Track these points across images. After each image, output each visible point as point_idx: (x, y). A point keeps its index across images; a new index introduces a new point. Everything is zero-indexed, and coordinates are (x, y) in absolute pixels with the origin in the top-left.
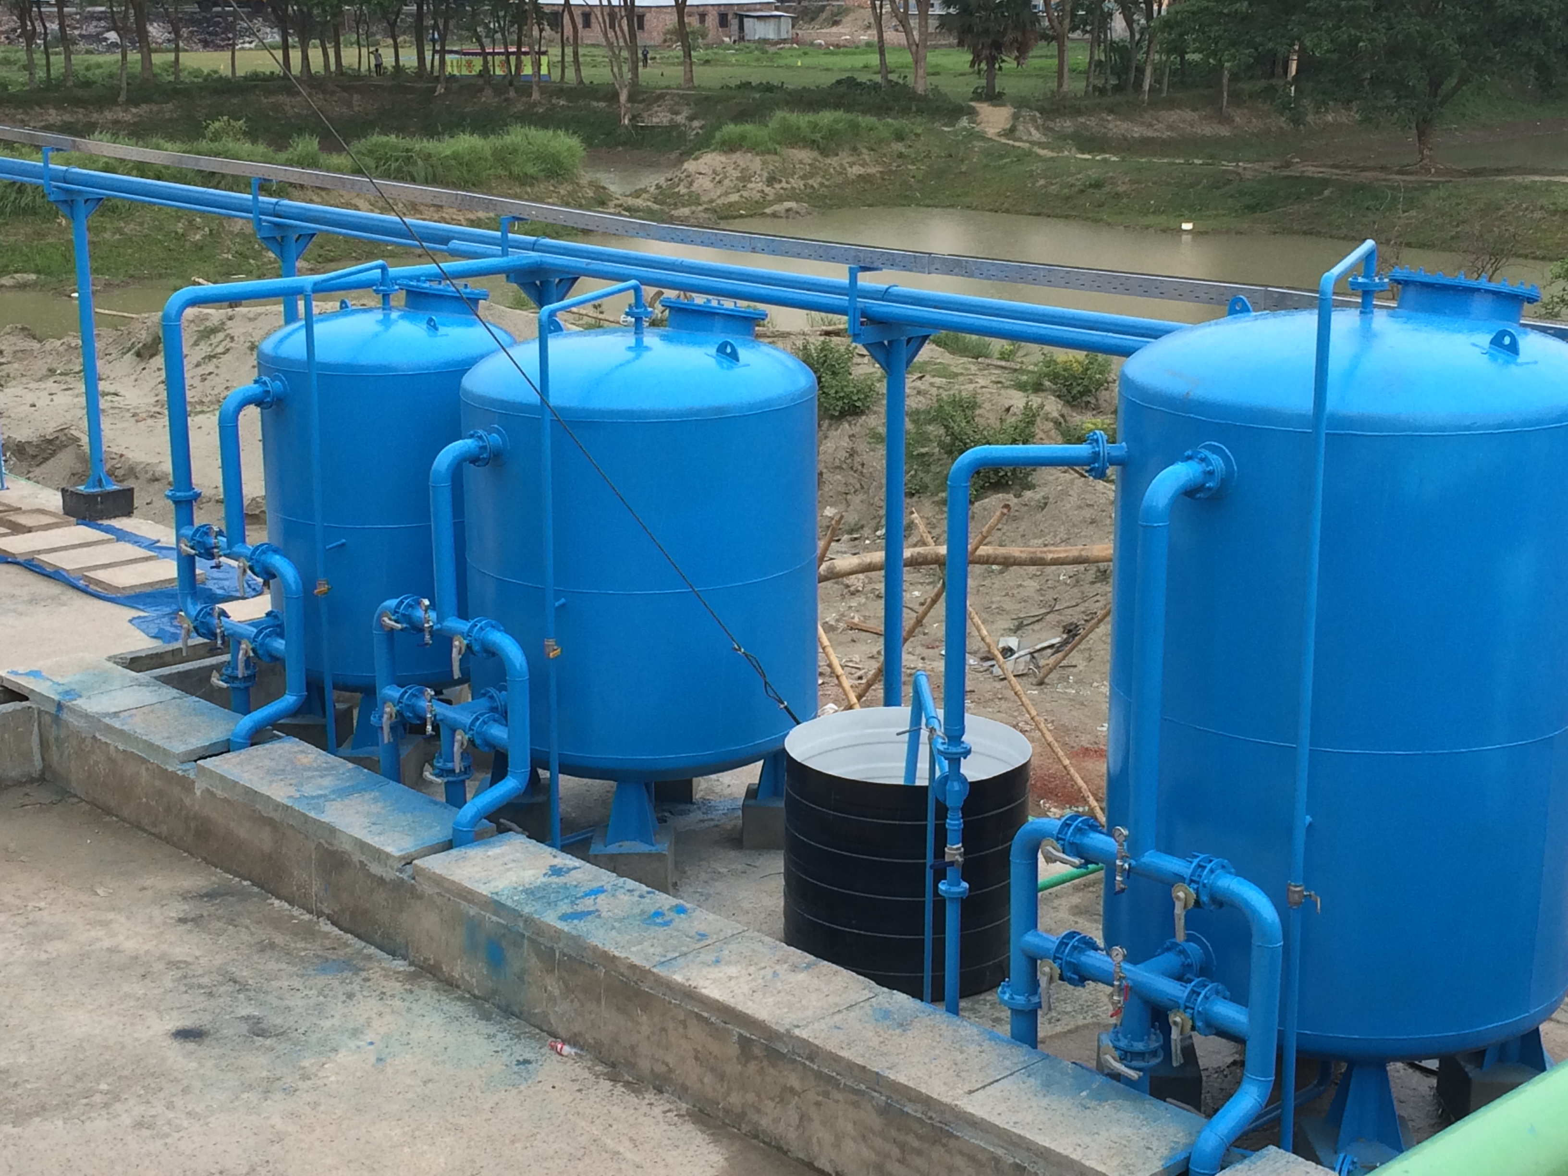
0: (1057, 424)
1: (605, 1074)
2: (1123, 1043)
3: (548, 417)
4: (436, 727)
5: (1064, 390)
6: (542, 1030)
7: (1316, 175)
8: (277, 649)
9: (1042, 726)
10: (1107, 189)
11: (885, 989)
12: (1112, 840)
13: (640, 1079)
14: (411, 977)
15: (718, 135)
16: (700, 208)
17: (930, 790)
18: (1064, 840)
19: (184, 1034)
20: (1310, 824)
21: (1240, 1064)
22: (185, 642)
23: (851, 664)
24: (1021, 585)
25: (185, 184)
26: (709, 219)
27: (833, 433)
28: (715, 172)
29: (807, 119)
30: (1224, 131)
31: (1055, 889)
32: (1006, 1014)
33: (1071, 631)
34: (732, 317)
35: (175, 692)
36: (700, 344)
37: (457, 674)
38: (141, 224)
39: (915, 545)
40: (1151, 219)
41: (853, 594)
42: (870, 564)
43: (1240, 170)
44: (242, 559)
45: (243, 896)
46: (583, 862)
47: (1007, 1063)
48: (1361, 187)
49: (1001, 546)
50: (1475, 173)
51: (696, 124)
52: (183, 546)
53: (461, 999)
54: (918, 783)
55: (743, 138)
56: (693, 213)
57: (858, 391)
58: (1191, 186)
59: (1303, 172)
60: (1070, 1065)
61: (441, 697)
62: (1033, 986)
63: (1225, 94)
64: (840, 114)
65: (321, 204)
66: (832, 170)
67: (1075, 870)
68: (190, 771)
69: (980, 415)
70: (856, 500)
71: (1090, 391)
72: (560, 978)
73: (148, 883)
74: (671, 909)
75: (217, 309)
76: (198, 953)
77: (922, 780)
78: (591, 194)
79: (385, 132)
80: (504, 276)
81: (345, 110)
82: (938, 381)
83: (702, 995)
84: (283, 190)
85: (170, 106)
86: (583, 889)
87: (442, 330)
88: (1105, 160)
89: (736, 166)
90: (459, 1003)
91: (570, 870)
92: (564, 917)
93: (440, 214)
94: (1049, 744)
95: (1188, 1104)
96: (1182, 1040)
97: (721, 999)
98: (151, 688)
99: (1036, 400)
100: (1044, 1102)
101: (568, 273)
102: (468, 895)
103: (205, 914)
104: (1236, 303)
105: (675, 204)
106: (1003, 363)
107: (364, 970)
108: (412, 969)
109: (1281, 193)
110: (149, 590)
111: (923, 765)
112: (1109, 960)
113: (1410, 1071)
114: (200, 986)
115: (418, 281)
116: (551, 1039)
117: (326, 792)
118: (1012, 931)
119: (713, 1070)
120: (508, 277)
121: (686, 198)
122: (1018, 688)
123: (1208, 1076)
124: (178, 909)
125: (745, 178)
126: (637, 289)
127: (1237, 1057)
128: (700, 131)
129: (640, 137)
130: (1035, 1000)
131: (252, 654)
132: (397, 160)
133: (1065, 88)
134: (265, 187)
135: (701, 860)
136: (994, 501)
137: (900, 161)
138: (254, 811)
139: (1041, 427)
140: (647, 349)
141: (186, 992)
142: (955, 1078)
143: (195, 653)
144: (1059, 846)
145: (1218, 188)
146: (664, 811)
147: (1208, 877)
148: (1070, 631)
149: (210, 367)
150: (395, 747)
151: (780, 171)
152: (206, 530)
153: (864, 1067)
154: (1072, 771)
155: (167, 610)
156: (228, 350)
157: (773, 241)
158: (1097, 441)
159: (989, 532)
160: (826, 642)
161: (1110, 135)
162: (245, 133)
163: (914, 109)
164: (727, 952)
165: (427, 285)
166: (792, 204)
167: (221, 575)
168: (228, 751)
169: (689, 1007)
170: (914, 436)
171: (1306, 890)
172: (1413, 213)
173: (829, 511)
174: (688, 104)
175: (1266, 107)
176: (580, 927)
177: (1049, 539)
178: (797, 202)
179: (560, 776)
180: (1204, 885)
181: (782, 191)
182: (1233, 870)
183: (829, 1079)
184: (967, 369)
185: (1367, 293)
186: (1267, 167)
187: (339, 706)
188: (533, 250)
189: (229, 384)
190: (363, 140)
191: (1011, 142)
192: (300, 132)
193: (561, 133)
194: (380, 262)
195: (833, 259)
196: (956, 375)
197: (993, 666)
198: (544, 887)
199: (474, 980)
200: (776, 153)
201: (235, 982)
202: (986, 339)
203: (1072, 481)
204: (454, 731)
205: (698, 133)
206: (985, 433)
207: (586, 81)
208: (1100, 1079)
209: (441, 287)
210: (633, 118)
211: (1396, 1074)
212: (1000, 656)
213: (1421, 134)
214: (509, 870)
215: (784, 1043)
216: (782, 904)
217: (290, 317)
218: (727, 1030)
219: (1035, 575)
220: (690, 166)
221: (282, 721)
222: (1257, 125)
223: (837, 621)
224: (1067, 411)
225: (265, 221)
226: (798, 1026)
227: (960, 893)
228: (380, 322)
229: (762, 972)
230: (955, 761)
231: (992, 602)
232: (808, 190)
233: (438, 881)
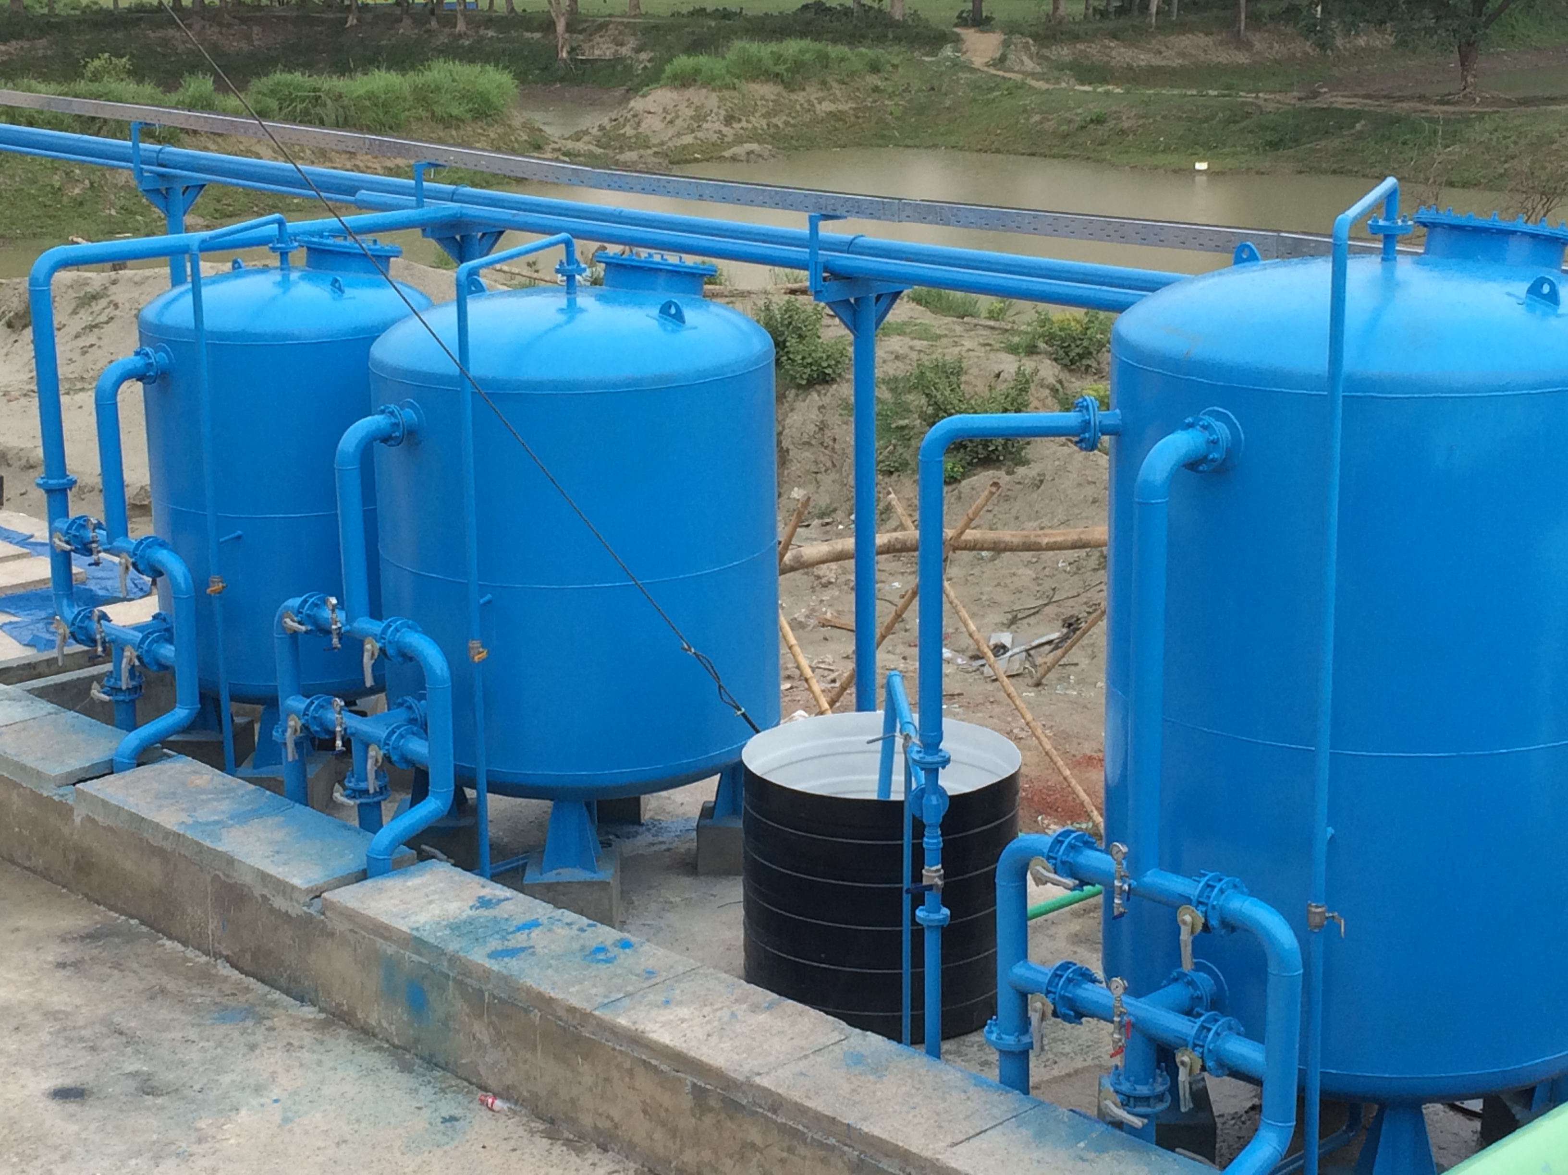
0: (1054, 391)
1: (542, 1132)
2: (1125, 1087)
3: (469, 389)
4: (347, 743)
5: (1061, 352)
6: (471, 1083)
7: (1344, 107)
8: (166, 657)
9: (1039, 732)
10: (1111, 124)
11: (858, 1030)
12: (1109, 857)
13: (582, 1137)
14: (323, 1026)
15: (668, 68)
16: (650, 152)
17: (906, 806)
18: (1055, 858)
19: (63, 1094)
20: (1333, 836)
21: (1256, 1109)
22: (62, 649)
23: (823, 666)
24: (1014, 574)
25: (61, 130)
26: (660, 164)
27: (801, 405)
28: (665, 110)
29: (769, 50)
30: (1242, 58)
31: (1050, 915)
32: (995, 1057)
33: (1072, 625)
34: (677, 274)
35: (50, 707)
36: (640, 304)
37: (369, 682)
38: (12, 177)
39: (895, 530)
40: (1161, 159)
41: (825, 586)
42: (841, 552)
43: (1261, 102)
44: (124, 555)
45: (131, 937)
46: (515, 892)
47: (995, 1111)
48: (1396, 120)
49: (991, 529)
50: (1525, 102)
51: (644, 56)
52: (56, 540)
53: (379, 1049)
54: (894, 797)
55: (697, 71)
56: (641, 157)
57: (828, 357)
58: (1206, 120)
59: (1331, 103)
60: (1067, 1113)
61: (354, 708)
62: (1025, 1024)
63: (1243, 16)
64: (805, 43)
65: (217, 151)
66: (798, 107)
67: (1069, 893)
68: (69, 795)
69: (966, 382)
70: (827, 479)
71: (1090, 353)
72: (491, 1023)
73: (22, 923)
74: (614, 945)
75: (98, 271)
76: (78, 1001)
77: (897, 794)
78: (525, 137)
79: (290, 68)
80: (419, 231)
81: (244, 45)
82: (918, 344)
83: (651, 1040)
84: (171, 136)
85: (43, 42)
86: (515, 923)
87: (349, 292)
88: (1107, 93)
89: (690, 104)
90: (376, 1054)
91: (500, 901)
92: (493, 955)
93: (353, 162)
94: (1047, 753)
95: (1200, 1154)
96: (1190, 1084)
97: (671, 1044)
98: (23, 703)
99: (1029, 365)
100: (1037, 1155)
101: (495, 226)
102: (383, 931)
103: (87, 958)
104: (1243, 251)
105: (621, 147)
106: (992, 323)
107: (268, 1018)
108: (323, 1016)
109: (1307, 128)
110: (21, 591)
111: (898, 778)
112: (1108, 993)
113: (1451, 1113)
114: (82, 1039)
115: (322, 237)
116: (480, 1093)
117: (224, 817)
118: (998, 962)
119: (663, 1124)
120: (424, 231)
121: (633, 140)
122: (1011, 690)
123: (1224, 1124)
124: (53, 953)
125: (700, 117)
126: (568, 244)
127: (1256, 1101)
128: (649, 65)
129: (580, 72)
130: (1026, 1039)
131: (137, 663)
132: (303, 101)
133: (1062, 11)
134: (148, 132)
135: (650, 887)
136: (983, 478)
137: (876, 96)
138: (141, 840)
139: (1036, 394)
140: (582, 310)
141: (66, 1046)
142: (937, 1130)
143: (74, 662)
144: (1050, 866)
145: (1235, 122)
146: (608, 833)
147: (1217, 898)
148: (1070, 625)
149: (92, 339)
150: (301, 766)
151: (740, 109)
152: (82, 523)
153: (834, 1119)
154: (1073, 782)
155: (43, 614)
156: (112, 318)
157: (724, 187)
158: (1087, 408)
159: (976, 514)
160: (793, 641)
161: (1112, 64)
162: (129, 72)
163: (891, 36)
164: (678, 992)
165: (330, 241)
166: (755, 146)
167: (100, 574)
168: (112, 773)
169: (636, 1054)
170: (891, 406)
171: (1329, 911)
172: (1457, 148)
173: (797, 493)
174: (634, 34)
175: (1289, 30)
176: (514, 965)
177: (1045, 522)
178: (758, 142)
179: (490, 796)
180: (1214, 907)
181: (742, 132)
182: (1245, 890)
183: (794, 1133)
184: (951, 330)
185: (1389, 238)
186: (1291, 98)
187: (238, 720)
188: (452, 201)
189: (113, 358)
190: (264, 79)
191: (1001, 73)
192: (193, 69)
193: (490, 68)
194: (277, 216)
195: (792, 206)
196: (939, 337)
197: (983, 665)
198: (470, 921)
199: (393, 1027)
200: (735, 88)
201: (121, 1033)
202: (973, 295)
203: (1070, 455)
204: (367, 746)
205: (645, 68)
206: (973, 402)
207: (519, 10)
208: (1101, 1127)
209: (347, 243)
210: (572, 50)
211: (1436, 1118)
212: (990, 654)
213: (1464, 60)
214: (431, 902)
215: (744, 1092)
216: (742, 936)
217: (177, 280)
218: (679, 1079)
219: (1030, 562)
220: (637, 104)
221: (171, 738)
222: (1278, 50)
223: (807, 617)
224: (1065, 376)
225: (147, 171)
226: (759, 1074)
227: (940, 921)
228: (278, 284)
229: (719, 1014)
230: (932, 772)
231: (982, 593)
232: (772, 130)
233: (350, 916)
